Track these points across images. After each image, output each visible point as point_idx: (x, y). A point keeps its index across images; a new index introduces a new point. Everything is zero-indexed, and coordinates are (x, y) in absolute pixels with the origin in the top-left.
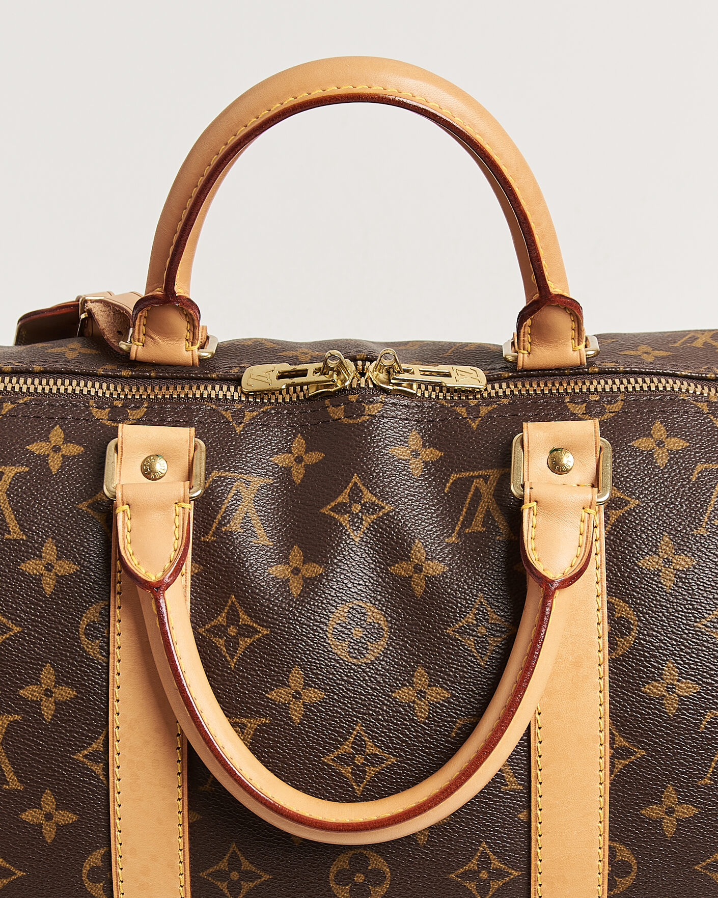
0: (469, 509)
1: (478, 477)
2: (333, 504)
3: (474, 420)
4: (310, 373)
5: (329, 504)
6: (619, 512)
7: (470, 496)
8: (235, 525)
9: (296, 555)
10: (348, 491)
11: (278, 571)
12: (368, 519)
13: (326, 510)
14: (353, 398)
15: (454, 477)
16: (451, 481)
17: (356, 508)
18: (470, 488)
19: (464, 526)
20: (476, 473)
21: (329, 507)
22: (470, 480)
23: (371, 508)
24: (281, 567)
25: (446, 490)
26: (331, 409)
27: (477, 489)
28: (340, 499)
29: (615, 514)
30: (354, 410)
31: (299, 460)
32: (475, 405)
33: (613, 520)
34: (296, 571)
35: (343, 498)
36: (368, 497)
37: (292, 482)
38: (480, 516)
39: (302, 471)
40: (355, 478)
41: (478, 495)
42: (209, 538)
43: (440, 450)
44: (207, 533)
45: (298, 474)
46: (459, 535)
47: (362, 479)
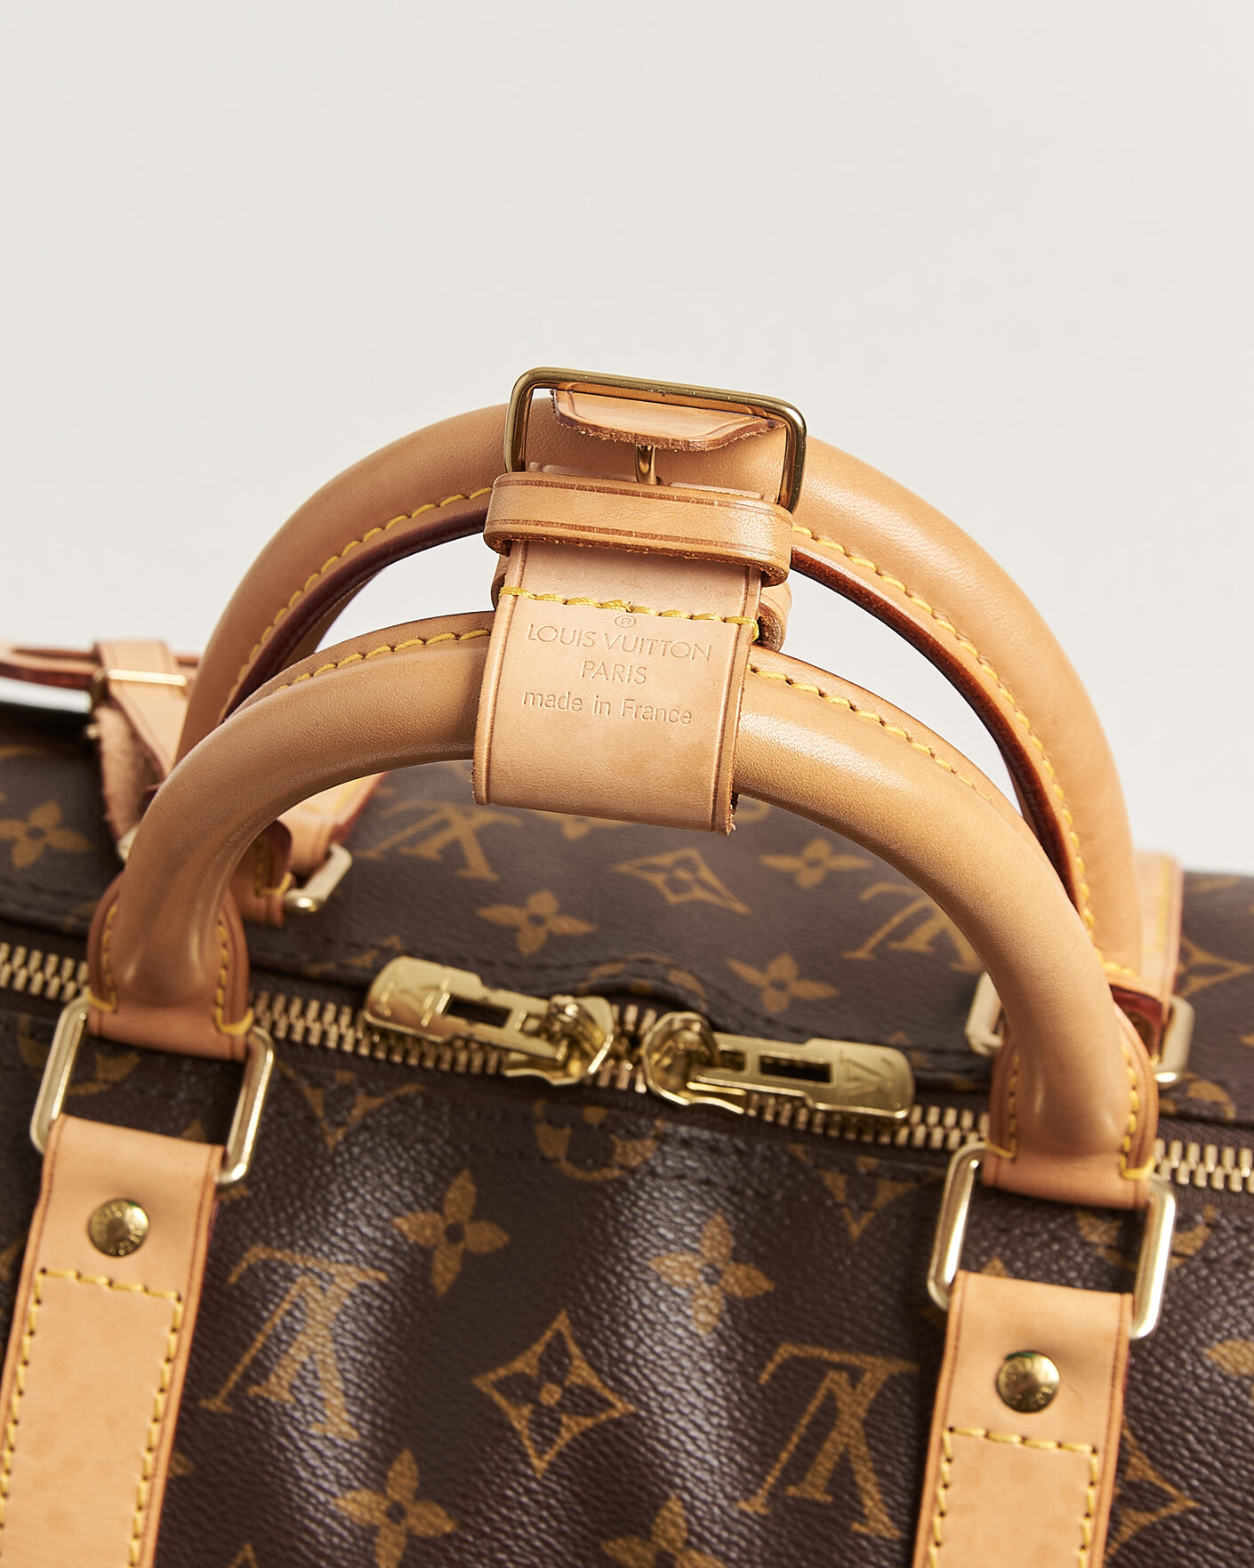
0: (804, 1440)
1: (839, 1367)
2: (502, 1372)
3: (857, 1216)
4: (515, 1023)
5: (492, 1368)
6: (1145, 1519)
7: (812, 1408)
8: (278, 1387)
9: (404, 1472)
10: (539, 1348)
11: (357, 1505)
12: (572, 1427)
13: (484, 1383)
14: (594, 1115)
15: (785, 1351)
16: (778, 1359)
17: (551, 1395)
18: (815, 1388)
19: (784, 1480)
20: (836, 1357)
21: (492, 1377)
22: (821, 1368)
23: (586, 1401)
24: (365, 1496)
25: (765, 1377)
26: (542, 1130)
27: (831, 1397)
28: (519, 1365)
29: (1137, 1520)
30: (591, 1148)
31: (454, 1234)
32: (869, 1174)
33: (1127, 1532)
34: (396, 1513)
35: (525, 1364)
36: (582, 1372)
37: (429, 1286)
38: (824, 1465)
39: (455, 1265)
40: (562, 1323)
41: (829, 1412)
42: (216, 1404)
43: (769, 1276)
44: (215, 1393)
45: (445, 1270)
46: (773, 1496)
47: (576, 1323)
